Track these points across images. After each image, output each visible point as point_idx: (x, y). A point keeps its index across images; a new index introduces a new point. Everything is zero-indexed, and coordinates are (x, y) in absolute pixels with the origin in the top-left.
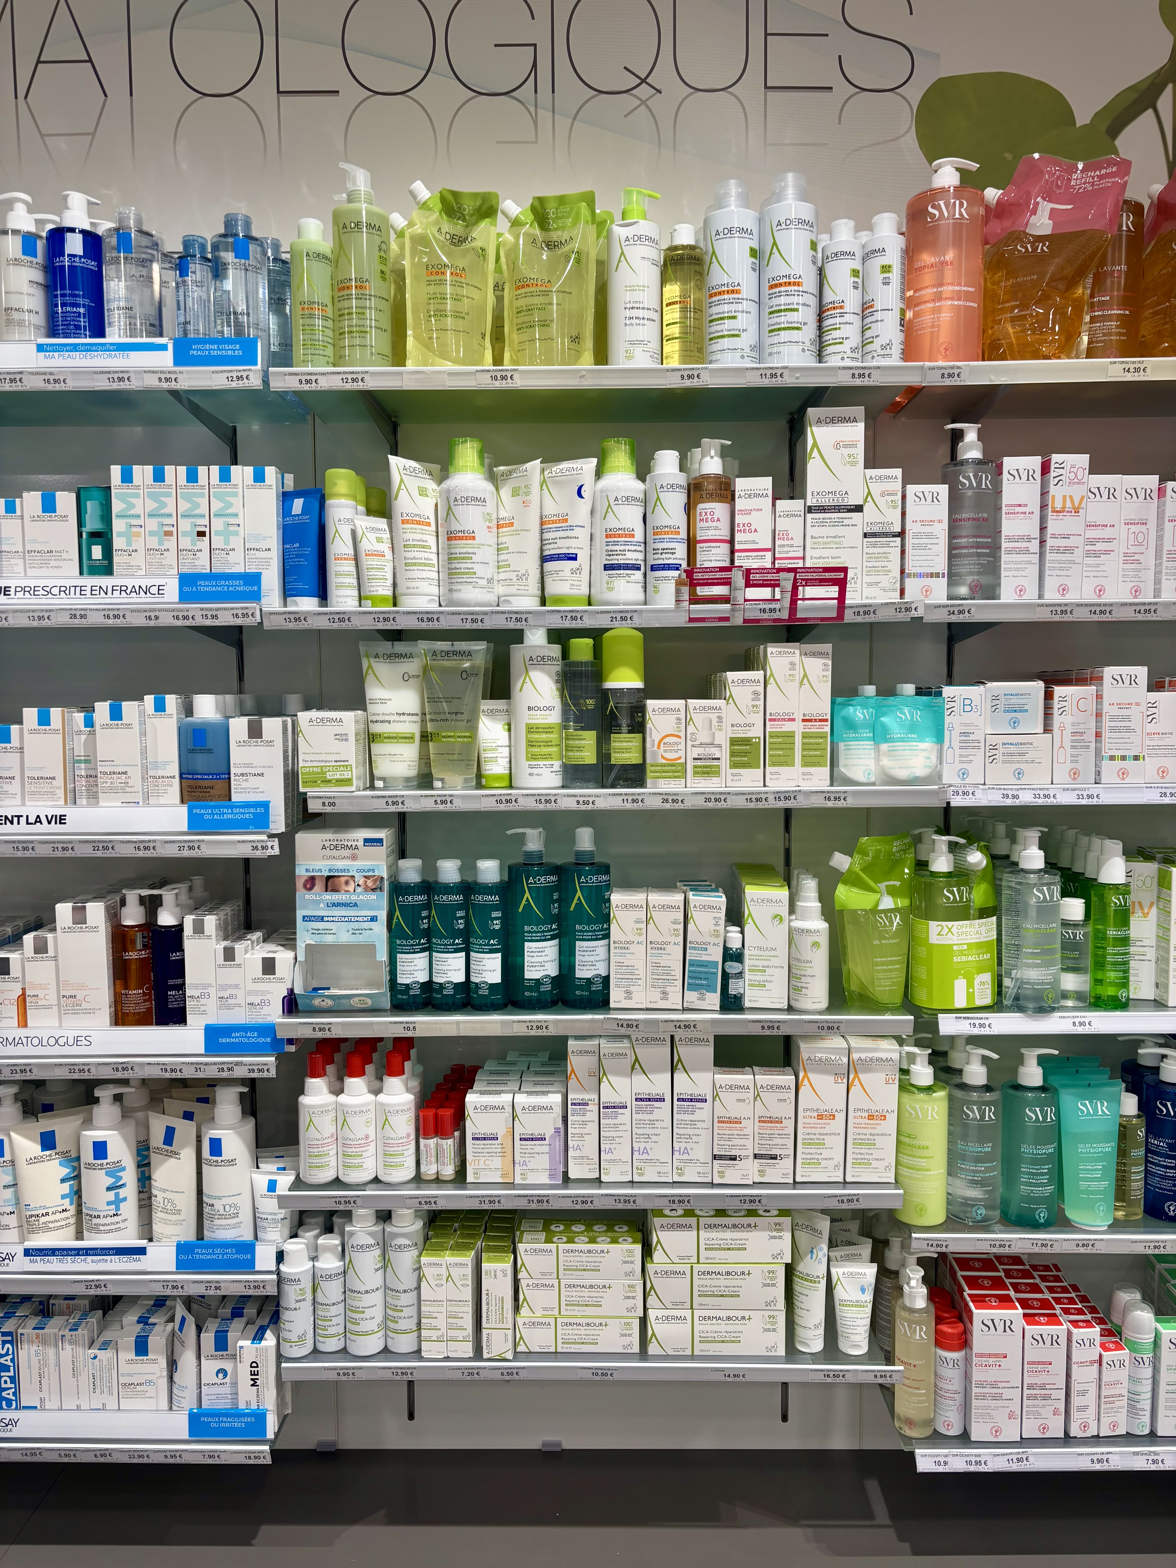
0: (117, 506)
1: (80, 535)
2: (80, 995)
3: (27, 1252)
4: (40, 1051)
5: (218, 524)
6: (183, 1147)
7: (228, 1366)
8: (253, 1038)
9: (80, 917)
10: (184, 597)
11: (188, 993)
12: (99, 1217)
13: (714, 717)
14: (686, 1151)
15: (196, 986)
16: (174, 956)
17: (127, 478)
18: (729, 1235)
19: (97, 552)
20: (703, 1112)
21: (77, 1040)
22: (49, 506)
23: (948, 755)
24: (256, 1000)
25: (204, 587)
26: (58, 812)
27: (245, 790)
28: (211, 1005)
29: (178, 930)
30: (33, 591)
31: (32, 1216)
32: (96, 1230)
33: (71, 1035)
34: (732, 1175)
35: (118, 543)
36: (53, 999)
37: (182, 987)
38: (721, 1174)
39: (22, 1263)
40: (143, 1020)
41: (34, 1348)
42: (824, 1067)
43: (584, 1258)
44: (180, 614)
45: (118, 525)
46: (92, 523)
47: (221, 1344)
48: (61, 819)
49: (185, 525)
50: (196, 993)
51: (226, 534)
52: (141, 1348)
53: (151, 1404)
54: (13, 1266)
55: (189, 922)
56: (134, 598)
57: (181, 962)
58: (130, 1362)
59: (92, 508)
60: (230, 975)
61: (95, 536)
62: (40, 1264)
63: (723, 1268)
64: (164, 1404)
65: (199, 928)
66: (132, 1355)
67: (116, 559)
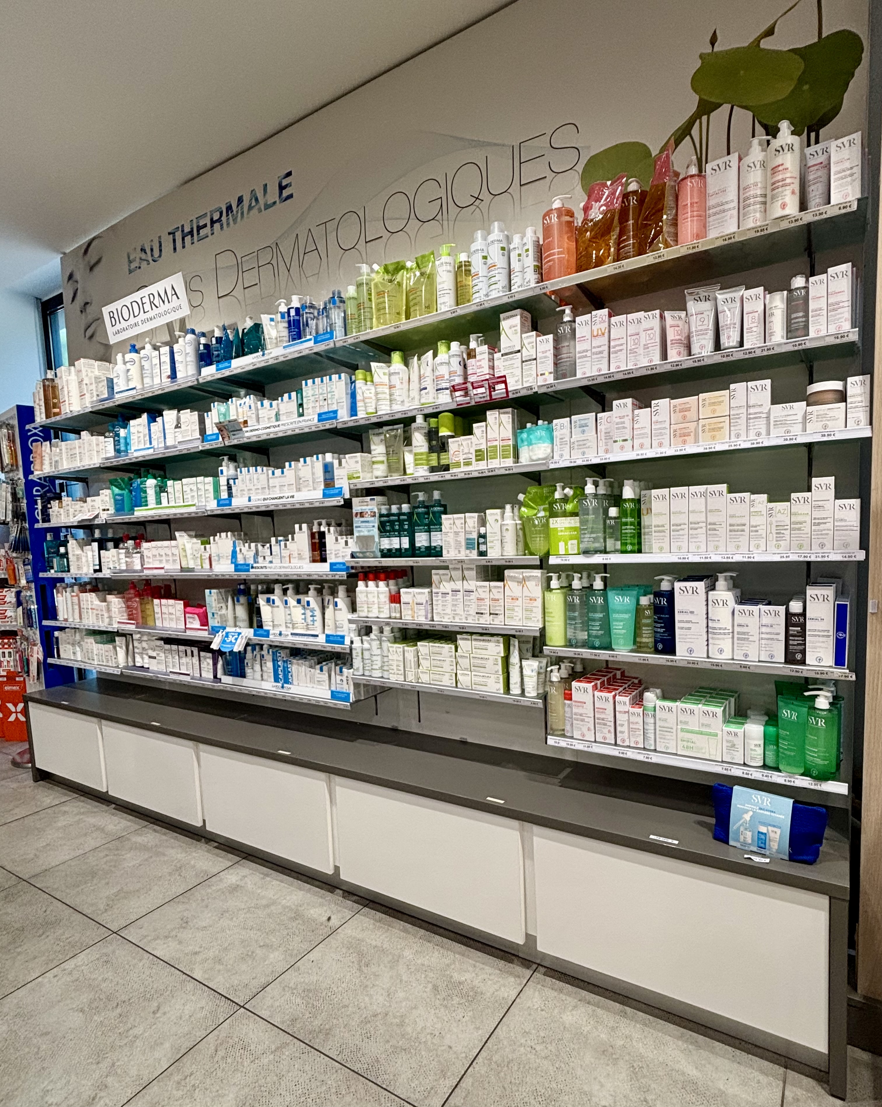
0: (304, 394)
1: (297, 405)
2: (302, 553)
3: (292, 634)
4: (293, 570)
5: (330, 396)
6: (332, 605)
8: (343, 566)
9: (301, 529)
10: (318, 421)
11: (327, 552)
13: (469, 442)
14: (468, 611)
15: (329, 550)
16: (324, 541)
17: (306, 384)
18: (482, 643)
19: (301, 409)
20: (473, 596)
21: (302, 567)
22: (290, 397)
23: (555, 448)
24: (344, 554)
25: (324, 417)
27: (338, 483)
28: (332, 556)
29: (325, 532)
30: (284, 424)
34: (482, 621)
35: (305, 406)
36: (296, 555)
37: (325, 550)
38: (478, 620)
40: (317, 561)
41: (295, 666)
42: (513, 579)
43: (437, 649)
44: (317, 427)
45: (305, 400)
46: (299, 401)
47: (341, 671)
48: (293, 497)
49: (321, 397)
50: (329, 552)
51: (331, 399)
52: (321, 669)
53: (323, 688)
55: (326, 529)
56: (309, 423)
57: (325, 543)
58: (319, 674)
59: (299, 396)
61: (300, 405)
63: (480, 656)
64: (327, 688)
65: (329, 532)
66: (319, 672)
67: (305, 411)
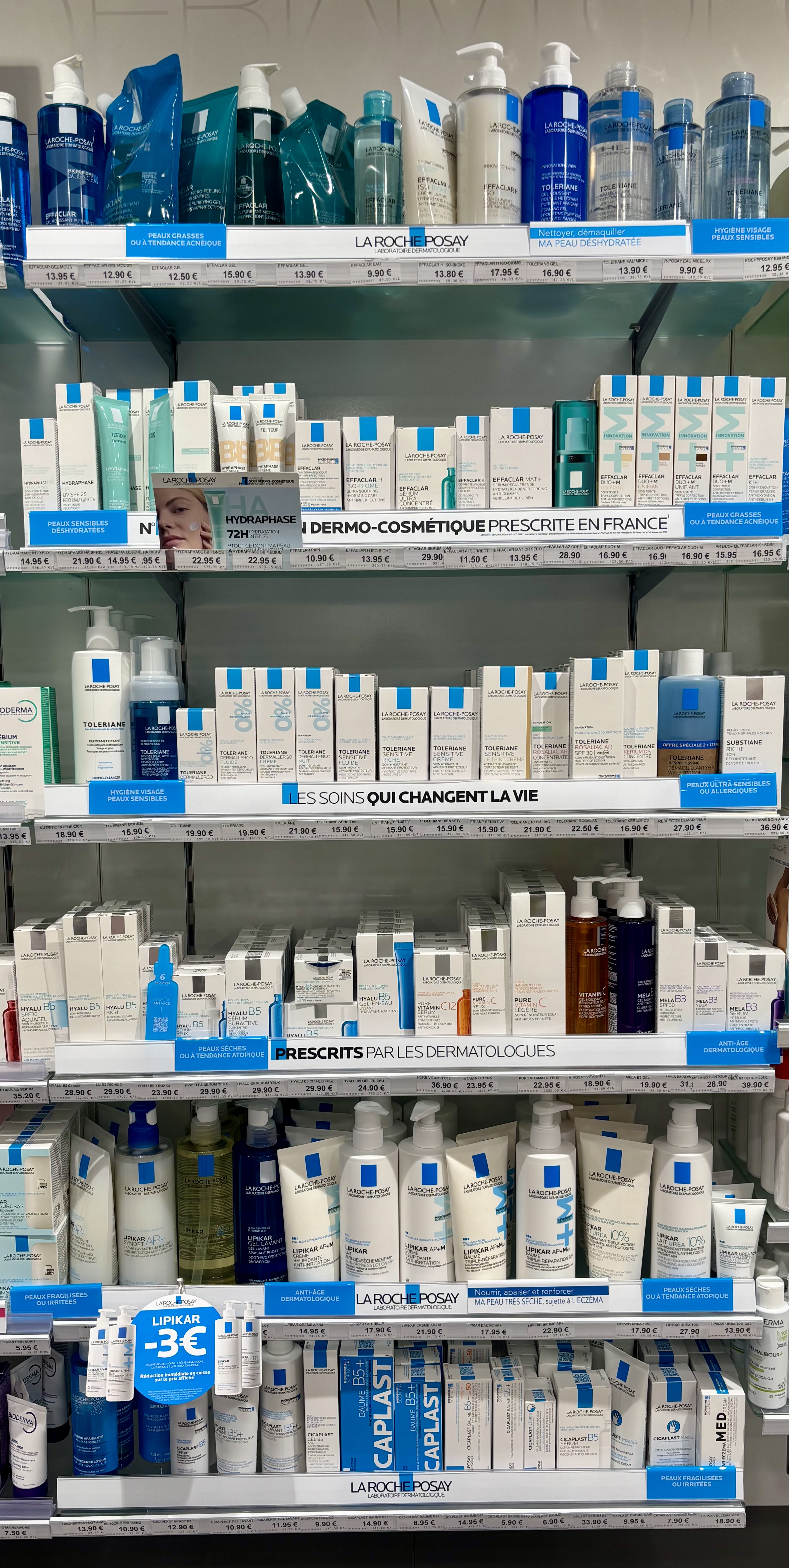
0: (606, 423)
1: (556, 459)
2: (535, 998)
3: (472, 1293)
4: (496, 1062)
5: (721, 446)
6: (638, 1172)
7: (682, 1418)
8: (744, 1047)
9: (537, 908)
10: (691, 531)
11: (660, 995)
12: (548, 1252)
15: (670, 988)
16: (646, 953)
17: (619, 390)
19: (576, 479)
21: (537, 1050)
22: (521, 424)
24: (741, 1004)
25: (715, 519)
26: (528, 786)
27: (739, 761)
28: (686, 1008)
29: (648, 924)
30: (511, 526)
31: (471, 1251)
32: (545, 1267)
33: (531, 1043)
35: (605, 467)
36: (501, 1003)
37: (652, 988)
39: (466, 1305)
40: (600, 1027)
41: (463, 1400)
44: (692, 552)
45: (606, 447)
46: (573, 444)
47: (674, 1393)
48: (532, 796)
49: (684, 447)
50: (670, 996)
51: (729, 458)
52: (585, 1398)
53: (592, 1462)
54: (455, 1309)
55: (664, 913)
56: (631, 533)
57: (653, 961)
58: (571, 1414)
59: (573, 427)
60: (711, 975)
61: (576, 459)
62: (487, 1306)
64: (607, 1463)
65: (676, 923)
66: (574, 1407)
67: (602, 487)
